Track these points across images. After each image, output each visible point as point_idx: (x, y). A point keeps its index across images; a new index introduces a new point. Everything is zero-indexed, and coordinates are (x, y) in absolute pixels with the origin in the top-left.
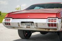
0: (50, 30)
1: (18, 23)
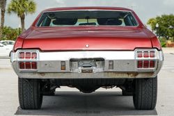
0: (139, 76)
1: (62, 62)
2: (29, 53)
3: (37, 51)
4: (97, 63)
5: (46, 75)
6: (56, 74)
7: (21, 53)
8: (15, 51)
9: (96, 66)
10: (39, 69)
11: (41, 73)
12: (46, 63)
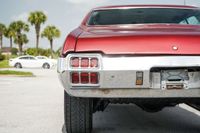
1: (138, 72)
2: (87, 58)
3: (99, 56)
4: (190, 74)
5: (111, 92)
6: (126, 91)
7: (73, 58)
8: (65, 56)
9: (188, 79)
10: (102, 84)
11: (104, 90)
12: (113, 75)
